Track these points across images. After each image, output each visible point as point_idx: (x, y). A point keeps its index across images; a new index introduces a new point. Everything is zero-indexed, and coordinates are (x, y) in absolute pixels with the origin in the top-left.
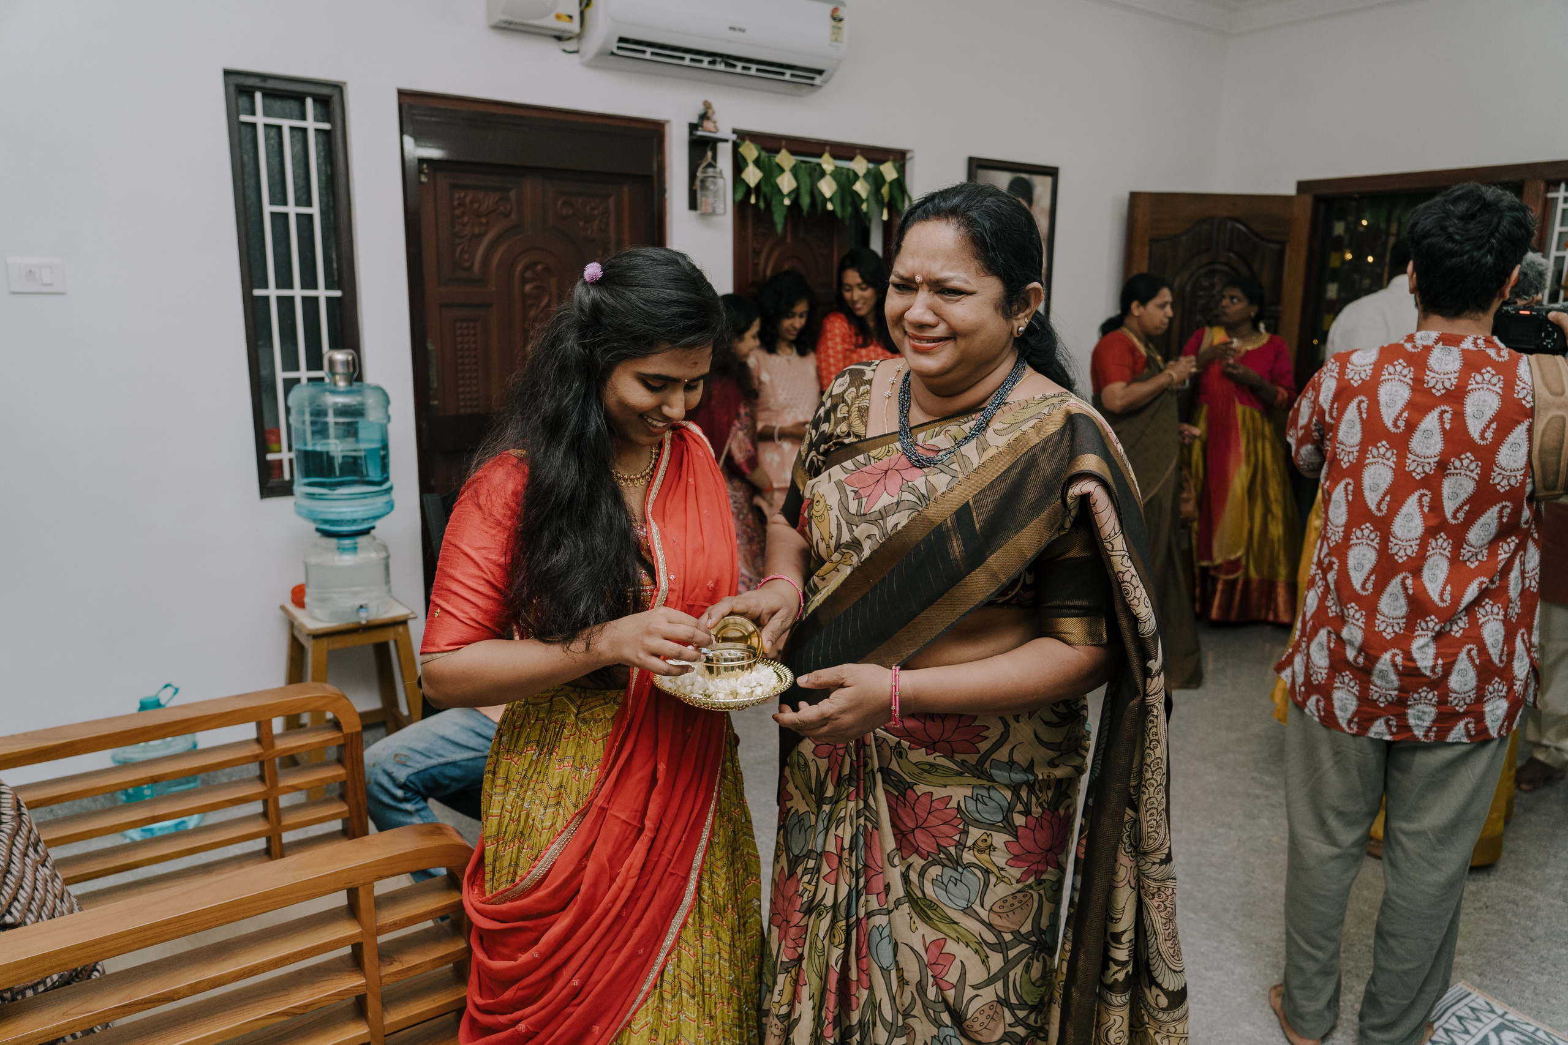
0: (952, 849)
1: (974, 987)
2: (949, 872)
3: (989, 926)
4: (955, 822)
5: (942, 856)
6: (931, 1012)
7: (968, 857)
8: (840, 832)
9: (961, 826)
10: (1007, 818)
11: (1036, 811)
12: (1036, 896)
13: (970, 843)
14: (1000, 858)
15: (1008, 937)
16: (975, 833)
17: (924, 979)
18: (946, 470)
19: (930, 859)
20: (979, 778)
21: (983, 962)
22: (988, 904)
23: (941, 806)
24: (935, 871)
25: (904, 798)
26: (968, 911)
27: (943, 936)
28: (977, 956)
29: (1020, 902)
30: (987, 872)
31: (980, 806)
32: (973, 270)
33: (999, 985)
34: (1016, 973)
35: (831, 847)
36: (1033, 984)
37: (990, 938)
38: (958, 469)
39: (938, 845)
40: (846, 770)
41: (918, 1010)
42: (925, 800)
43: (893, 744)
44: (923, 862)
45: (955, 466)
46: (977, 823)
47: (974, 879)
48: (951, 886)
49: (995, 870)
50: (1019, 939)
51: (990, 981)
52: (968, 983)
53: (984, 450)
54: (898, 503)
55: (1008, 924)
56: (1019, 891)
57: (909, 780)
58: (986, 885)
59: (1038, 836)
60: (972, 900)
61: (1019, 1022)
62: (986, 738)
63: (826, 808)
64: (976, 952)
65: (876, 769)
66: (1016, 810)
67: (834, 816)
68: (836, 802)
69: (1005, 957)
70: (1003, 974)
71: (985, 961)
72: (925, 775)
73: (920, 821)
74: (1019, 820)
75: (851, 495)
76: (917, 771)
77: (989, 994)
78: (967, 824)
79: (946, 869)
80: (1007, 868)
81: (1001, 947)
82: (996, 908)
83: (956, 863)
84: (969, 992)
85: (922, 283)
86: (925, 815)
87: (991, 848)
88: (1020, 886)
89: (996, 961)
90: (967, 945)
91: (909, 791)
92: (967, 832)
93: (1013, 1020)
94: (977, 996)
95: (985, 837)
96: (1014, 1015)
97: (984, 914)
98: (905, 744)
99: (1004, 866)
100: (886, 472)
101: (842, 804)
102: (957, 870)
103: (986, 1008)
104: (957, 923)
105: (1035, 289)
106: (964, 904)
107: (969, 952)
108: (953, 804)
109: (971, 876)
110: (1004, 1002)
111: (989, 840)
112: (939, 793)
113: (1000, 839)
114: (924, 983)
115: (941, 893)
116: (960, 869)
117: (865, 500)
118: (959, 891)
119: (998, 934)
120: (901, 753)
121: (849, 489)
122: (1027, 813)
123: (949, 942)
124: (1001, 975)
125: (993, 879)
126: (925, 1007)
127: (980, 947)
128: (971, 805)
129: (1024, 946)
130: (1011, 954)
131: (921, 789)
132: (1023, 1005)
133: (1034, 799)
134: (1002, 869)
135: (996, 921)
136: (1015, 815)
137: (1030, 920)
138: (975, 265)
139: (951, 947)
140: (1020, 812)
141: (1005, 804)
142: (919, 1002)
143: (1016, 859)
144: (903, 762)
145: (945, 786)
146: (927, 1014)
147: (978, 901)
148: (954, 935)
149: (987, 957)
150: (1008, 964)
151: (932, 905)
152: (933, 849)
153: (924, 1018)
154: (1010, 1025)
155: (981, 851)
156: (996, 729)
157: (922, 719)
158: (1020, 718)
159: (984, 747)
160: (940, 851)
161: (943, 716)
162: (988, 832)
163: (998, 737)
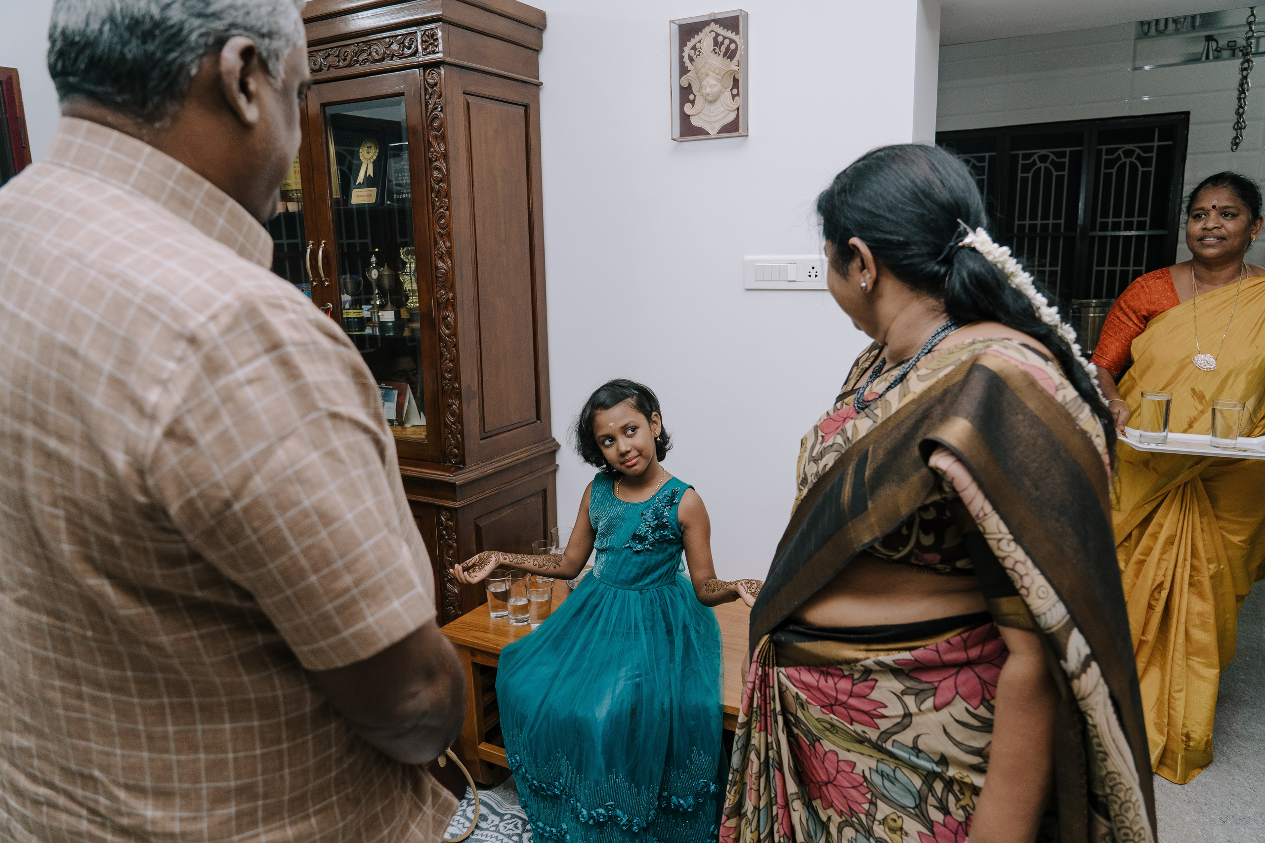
0: (863, 817)
2: (862, 839)
4: (863, 790)
5: (854, 820)
7: (879, 831)
9: (869, 797)
10: (920, 808)
11: (957, 812)
13: (879, 817)
18: (870, 414)
19: (845, 819)
20: (880, 752)
23: (847, 769)
24: (850, 832)
25: (815, 749)
31: (886, 782)
38: (880, 414)
39: (849, 807)
42: (832, 758)
43: (793, 693)
44: (839, 820)
45: (878, 412)
46: (885, 799)
53: (904, 396)
54: (832, 445)
57: (815, 733)
62: (885, 715)
66: (930, 802)
73: (831, 777)
74: (935, 815)
75: (820, 440)
76: (819, 726)
78: (874, 796)
79: (859, 834)
83: (868, 833)
86: (834, 772)
87: (903, 831)
91: (817, 744)
92: (875, 805)
95: (895, 817)
98: (803, 696)
100: (845, 420)
102: (869, 840)
108: (858, 771)
111: (901, 821)
112: (844, 755)
113: (912, 825)
116: (872, 841)
120: (802, 704)
121: (820, 433)
122: (944, 810)
128: (877, 778)
131: (826, 745)
133: (951, 799)
136: (931, 809)
140: (935, 807)
141: (915, 790)
144: (806, 713)
152: (845, 809)
155: (892, 830)
156: (894, 709)
157: (816, 676)
158: (923, 707)
159: (884, 725)
160: (852, 814)
161: (836, 680)
162: (899, 814)
163: (899, 720)
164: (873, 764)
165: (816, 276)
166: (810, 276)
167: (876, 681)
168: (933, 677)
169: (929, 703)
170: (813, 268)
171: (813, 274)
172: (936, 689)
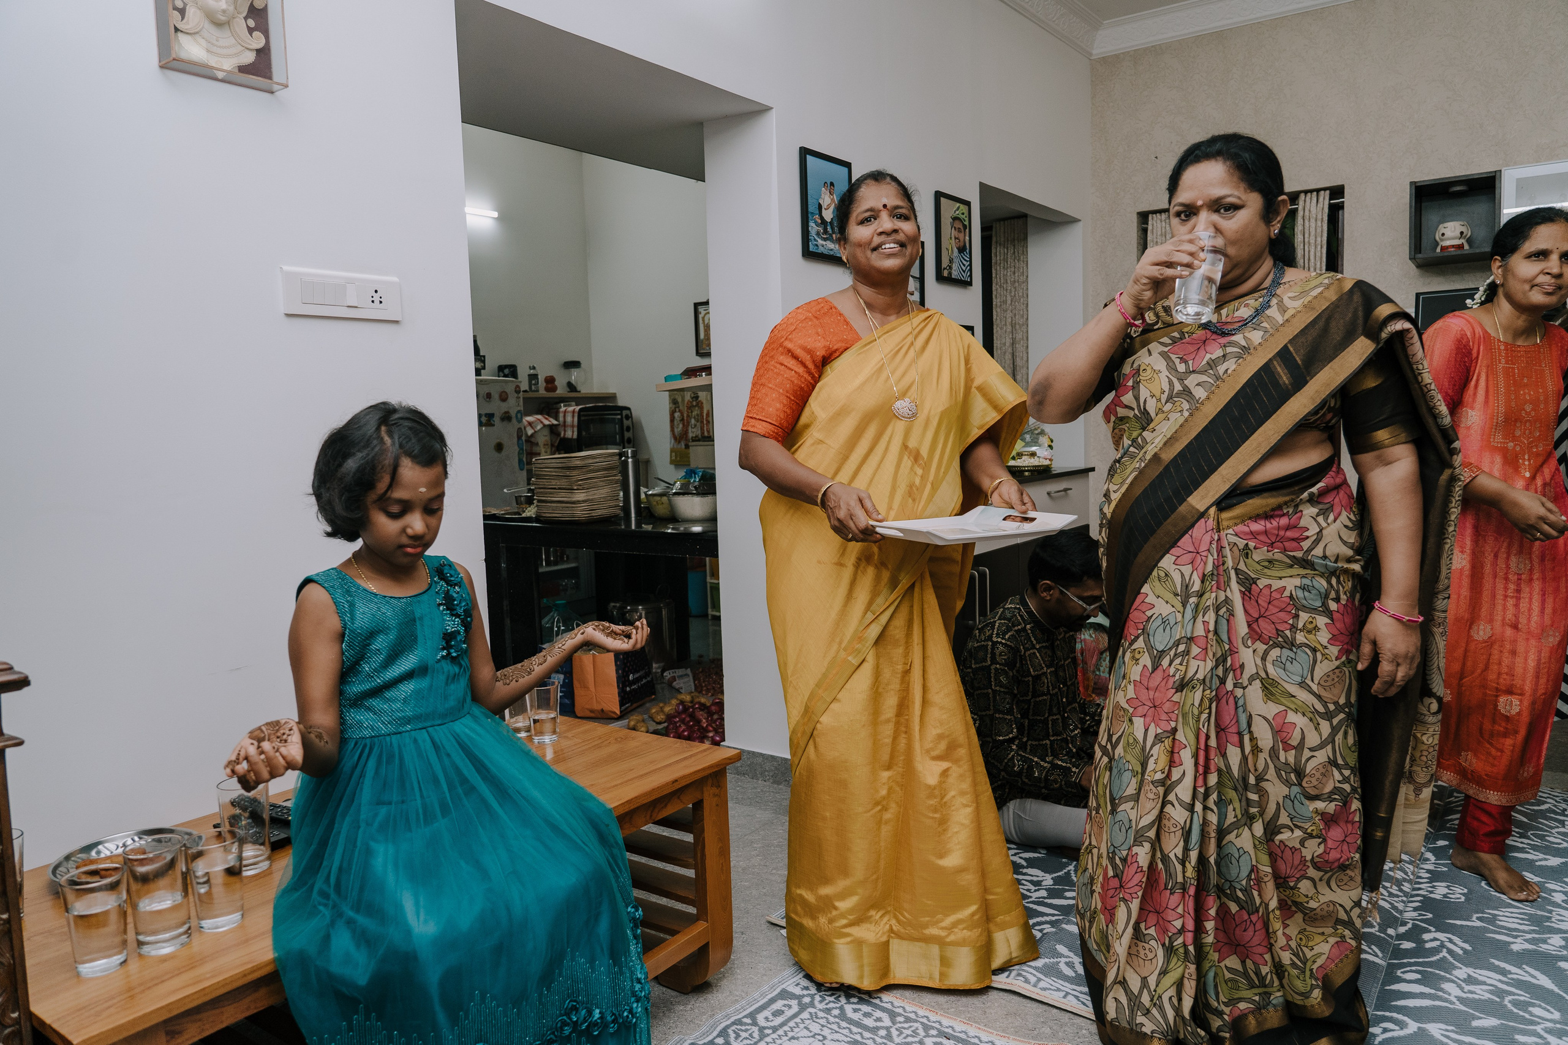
0: (1288, 633)
1: (1310, 749)
2: (1286, 652)
3: (1319, 697)
4: (1289, 609)
5: (1280, 639)
6: (1283, 773)
7: (1300, 638)
8: (1206, 618)
9: (1293, 611)
10: (1324, 604)
11: (1343, 598)
12: (1347, 673)
13: (1300, 626)
14: (1324, 637)
15: (1332, 707)
16: (1304, 616)
17: (1276, 745)
18: (1257, 327)
19: (1271, 643)
20: (1305, 568)
21: (1316, 729)
22: (1316, 679)
23: (1278, 596)
24: (1275, 653)
25: (1250, 593)
26: (1303, 685)
27: (1284, 708)
28: (1311, 723)
29: (1338, 677)
30: (1314, 650)
31: (1306, 594)
32: (1242, 189)
33: (1329, 747)
34: (1339, 737)
35: (1200, 631)
36: (1350, 748)
37: (1321, 709)
38: (1268, 326)
39: (1277, 629)
40: (1209, 567)
41: (1271, 774)
42: (1266, 592)
43: (1241, 547)
44: (1265, 647)
45: (1265, 324)
46: (1305, 608)
47: (1305, 656)
48: (1288, 664)
49: (1321, 648)
50: (1339, 709)
51: (1322, 746)
52: (1306, 746)
53: (1285, 312)
54: (1224, 356)
55: (1330, 696)
56: (1337, 668)
57: (1253, 576)
58: (1315, 661)
59: (1346, 620)
60: (1305, 676)
61: (1346, 780)
62: (1308, 537)
63: (1193, 600)
64: (1311, 720)
65: (1230, 568)
66: (1331, 597)
67: (1201, 606)
68: (1201, 596)
69: (1331, 724)
70: (1331, 740)
71: (1317, 727)
72: (1266, 570)
73: (1263, 610)
74: (1333, 606)
75: (1177, 361)
76: (1259, 568)
77: (1322, 756)
78: (1298, 609)
79: (1284, 650)
80: (1329, 646)
81: (1328, 716)
82: (1322, 683)
83: (1291, 644)
84: (1307, 754)
85: (1201, 206)
86: (1265, 605)
87: (1316, 628)
88: (1338, 663)
89: (1325, 728)
90: (1304, 715)
91: (1254, 586)
92: (1297, 616)
93: (1341, 778)
94: (1313, 756)
95: (1311, 619)
96: (1342, 774)
97: (1314, 687)
98: (1252, 544)
99: (1327, 644)
100: (1205, 341)
101: (1206, 596)
102: (1292, 650)
103: (1320, 767)
104: (1294, 696)
105: (1283, 201)
106: (1299, 679)
107: (1305, 720)
108: (1287, 593)
109: (1304, 655)
110: (1333, 763)
111: (1314, 621)
112: (1277, 584)
113: (1322, 621)
114: (1276, 748)
115: (1281, 671)
116: (1294, 650)
117: (1190, 362)
118: (1295, 668)
119: (1325, 704)
120: (1247, 554)
121: (1173, 357)
122: (1337, 600)
123: (1290, 713)
124: (1330, 740)
125: (1319, 655)
126: (1278, 770)
127: (1313, 716)
128: (1300, 594)
129: (1342, 716)
130: (1335, 721)
131: (1262, 583)
132: (1347, 766)
133: (1341, 588)
134: (1326, 647)
135: (1323, 693)
136: (1330, 602)
137: (1344, 695)
138: (1242, 185)
139: (1292, 717)
140: (1332, 599)
141: (1323, 591)
142: (1271, 766)
143: (1333, 640)
144: (1249, 561)
145: (1281, 578)
146: (1279, 776)
147: (1309, 677)
148: (1293, 707)
149: (1318, 724)
150: (1335, 730)
151: (1274, 683)
152: (1273, 633)
153: (1276, 781)
154: (1339, 781)
155: (1309, 632)
156: (1313, 530)
157: (1262, 522)
158: (1329, 521)
159: (1306, 545)
160: (1279, 635)
161: (1277, 520)
162: (1313, 616)
163: (1315, 537)
164: (1297, 582)
165: (381, 302)
166: (373, 301)
167: (1302, 511)
168: (1328, 499)
169: (1331, 517)
170: (376, 291)
171: (377, 299)
172: (1332, 506)
